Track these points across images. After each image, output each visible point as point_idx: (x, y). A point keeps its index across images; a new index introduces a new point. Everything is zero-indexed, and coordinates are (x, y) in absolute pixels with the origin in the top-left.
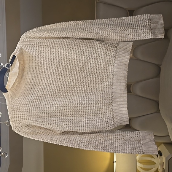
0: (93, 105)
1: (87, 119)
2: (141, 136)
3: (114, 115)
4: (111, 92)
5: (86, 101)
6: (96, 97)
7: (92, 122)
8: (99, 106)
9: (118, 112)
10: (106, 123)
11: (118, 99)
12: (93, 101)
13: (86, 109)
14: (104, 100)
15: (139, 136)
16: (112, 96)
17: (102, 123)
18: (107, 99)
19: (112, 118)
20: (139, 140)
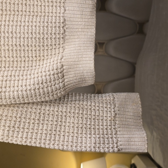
0: (23, 48)
1: (7, 76)
2: (117, 105)
3: (64, 67)
4: (62, 21)
5: (8, 37)
6: (30, 31)
7: (16, 85)
8: (28, 50)
9: (73, 60)
10: (46, 86)
11: (76, 37)
12: (22, 39)
13: (6, 56)
14: (47, 39)
15: (113, 107)
16: (65, 31)
17: (37, 87)
18: (54, 37)
19: (60, 75)
20: (113, 115)
